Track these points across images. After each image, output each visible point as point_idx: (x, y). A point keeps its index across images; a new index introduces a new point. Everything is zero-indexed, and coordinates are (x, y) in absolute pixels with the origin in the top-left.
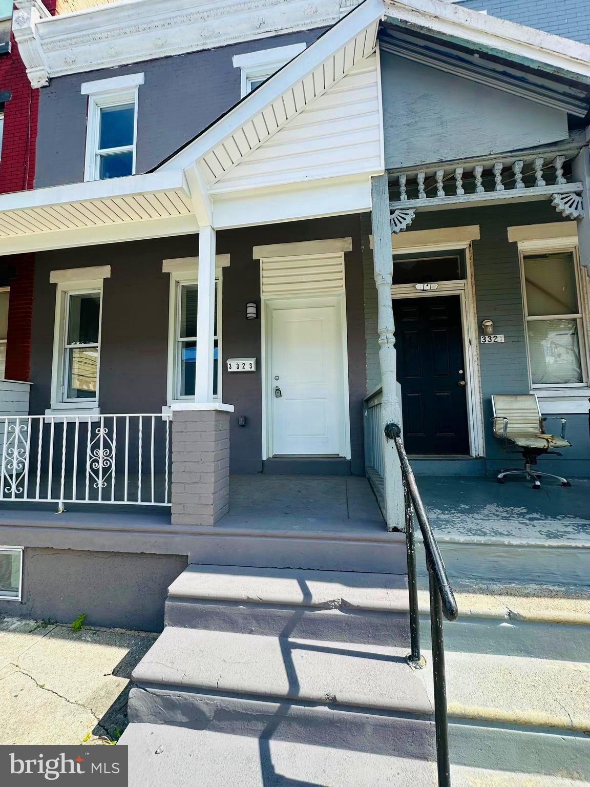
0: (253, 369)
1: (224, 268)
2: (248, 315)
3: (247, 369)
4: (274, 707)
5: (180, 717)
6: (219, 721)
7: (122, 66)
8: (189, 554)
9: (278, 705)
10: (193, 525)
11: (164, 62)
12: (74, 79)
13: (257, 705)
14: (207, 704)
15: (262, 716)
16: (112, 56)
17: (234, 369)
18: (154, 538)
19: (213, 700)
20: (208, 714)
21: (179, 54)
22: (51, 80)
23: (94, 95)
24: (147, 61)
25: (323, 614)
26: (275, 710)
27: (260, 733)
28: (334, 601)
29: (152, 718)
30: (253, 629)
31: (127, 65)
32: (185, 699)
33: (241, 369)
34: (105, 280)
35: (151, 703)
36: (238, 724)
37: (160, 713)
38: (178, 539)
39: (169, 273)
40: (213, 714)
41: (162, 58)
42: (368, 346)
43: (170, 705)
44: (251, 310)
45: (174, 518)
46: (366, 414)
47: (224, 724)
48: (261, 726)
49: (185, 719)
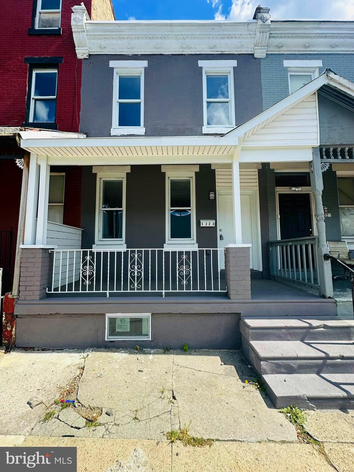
0: (214, 226)
1: (196, 172)
2: (210, 198)
3: (211, 225)
4: (321, 362)
5: (283, 370)
6: (300, 370)
7: (134, 55)
8: (241, 312)
9: (322, 361)
10: (242, 299)
11: (159, 57)
12: (105, 57)
13: (314, 362)
14: (295, 364)
15: (317, 366)
16: (129, 49)
17: (204, 225)
18: (223, 306)
19: (297, 362)
20: (295, 367)
21: (168, 54)
22: (90, 55)
23: (116, 68)
24: (150, 55)
25: (317, 330)
26: (321, 363)
27: (316, 372)
28: (321, 325)
29: (271, 372)
30: (289, 339)
31: (137, 55)
32: (286, 363)
33: (208, 226)
34: (127, 174)
35: (270, 366)
36: (307, 370)
37: (275, 370)
38: (235, 305)
39: (165, 173)
40: (297, 367)
41: (158, 54)
42: (270, 216)
43: (278, 366)
44: (212, 195)
45: (232, 297)
46: (271, 249)
47: (301, 371)
48: (316, 370)
49: (285, 371)
